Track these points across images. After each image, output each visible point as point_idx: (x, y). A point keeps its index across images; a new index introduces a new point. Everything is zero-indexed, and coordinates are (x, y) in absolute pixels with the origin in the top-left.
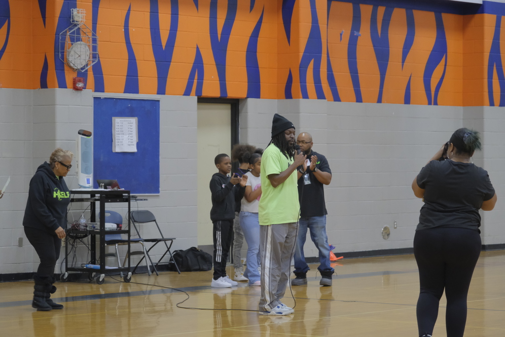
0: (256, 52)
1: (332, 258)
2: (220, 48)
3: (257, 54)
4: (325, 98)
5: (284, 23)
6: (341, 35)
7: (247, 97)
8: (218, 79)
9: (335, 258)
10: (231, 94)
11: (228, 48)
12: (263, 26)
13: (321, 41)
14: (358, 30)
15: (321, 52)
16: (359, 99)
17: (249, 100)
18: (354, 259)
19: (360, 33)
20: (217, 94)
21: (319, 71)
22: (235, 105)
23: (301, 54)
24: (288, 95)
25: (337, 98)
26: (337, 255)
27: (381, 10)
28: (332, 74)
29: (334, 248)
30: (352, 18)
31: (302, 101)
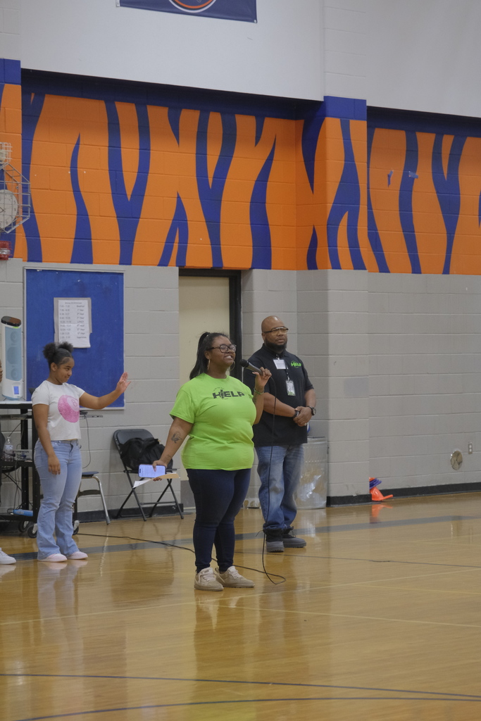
0: (265, 203)
1: (378, 498)
2: (211, 198)
3: (267, 206)
4: (365, 269)
5: (305, 161)
6: (389, 176)
7: (253, 268)
8: (210, 243)
9: (381, 498)
10: (229, 263)
11: (224, 198)
12: (274, 165)
13: (358, 186)
14: (414, 170)
15: (357, 202)
16: (416, 269)
17: (255, 271)
18: (409, 498)
19: (417, 174)
20: (208, 263)
21: (356, 230)
22: (236, 280)
23: (330, 206)
24: (312, 264)
25: (383, 268)
26: (385, 492)
27: (448, 140)
28: (377, 234)
29: (380, 483)
30: (405, 152)
31: (332, 273)
